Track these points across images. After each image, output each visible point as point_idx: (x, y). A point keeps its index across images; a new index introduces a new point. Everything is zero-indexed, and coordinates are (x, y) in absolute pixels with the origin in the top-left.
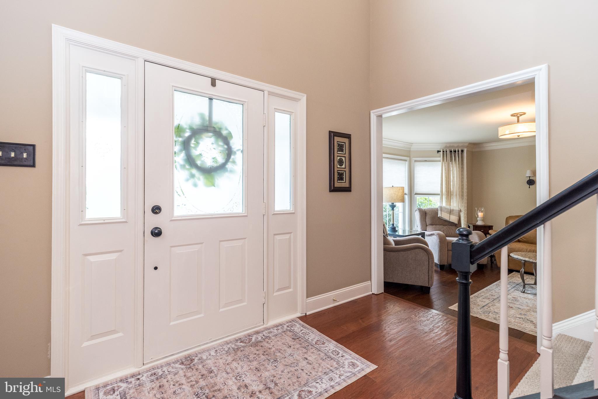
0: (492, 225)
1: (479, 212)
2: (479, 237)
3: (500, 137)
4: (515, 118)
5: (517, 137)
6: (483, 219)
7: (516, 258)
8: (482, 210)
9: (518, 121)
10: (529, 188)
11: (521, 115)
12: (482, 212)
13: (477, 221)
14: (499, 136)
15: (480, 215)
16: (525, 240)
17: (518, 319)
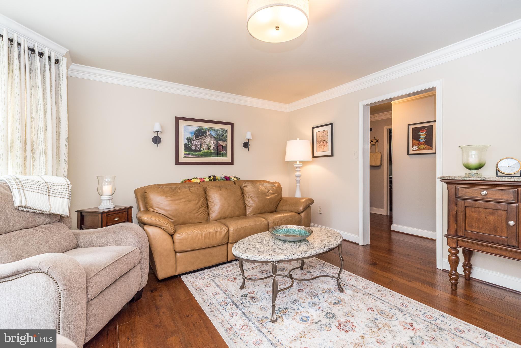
0: (128, 206)
1: (106, 184)
6: (112, 198)
8: (109, 179)
10: (158, 147)
12: (109, 182)
15: (107, 189)
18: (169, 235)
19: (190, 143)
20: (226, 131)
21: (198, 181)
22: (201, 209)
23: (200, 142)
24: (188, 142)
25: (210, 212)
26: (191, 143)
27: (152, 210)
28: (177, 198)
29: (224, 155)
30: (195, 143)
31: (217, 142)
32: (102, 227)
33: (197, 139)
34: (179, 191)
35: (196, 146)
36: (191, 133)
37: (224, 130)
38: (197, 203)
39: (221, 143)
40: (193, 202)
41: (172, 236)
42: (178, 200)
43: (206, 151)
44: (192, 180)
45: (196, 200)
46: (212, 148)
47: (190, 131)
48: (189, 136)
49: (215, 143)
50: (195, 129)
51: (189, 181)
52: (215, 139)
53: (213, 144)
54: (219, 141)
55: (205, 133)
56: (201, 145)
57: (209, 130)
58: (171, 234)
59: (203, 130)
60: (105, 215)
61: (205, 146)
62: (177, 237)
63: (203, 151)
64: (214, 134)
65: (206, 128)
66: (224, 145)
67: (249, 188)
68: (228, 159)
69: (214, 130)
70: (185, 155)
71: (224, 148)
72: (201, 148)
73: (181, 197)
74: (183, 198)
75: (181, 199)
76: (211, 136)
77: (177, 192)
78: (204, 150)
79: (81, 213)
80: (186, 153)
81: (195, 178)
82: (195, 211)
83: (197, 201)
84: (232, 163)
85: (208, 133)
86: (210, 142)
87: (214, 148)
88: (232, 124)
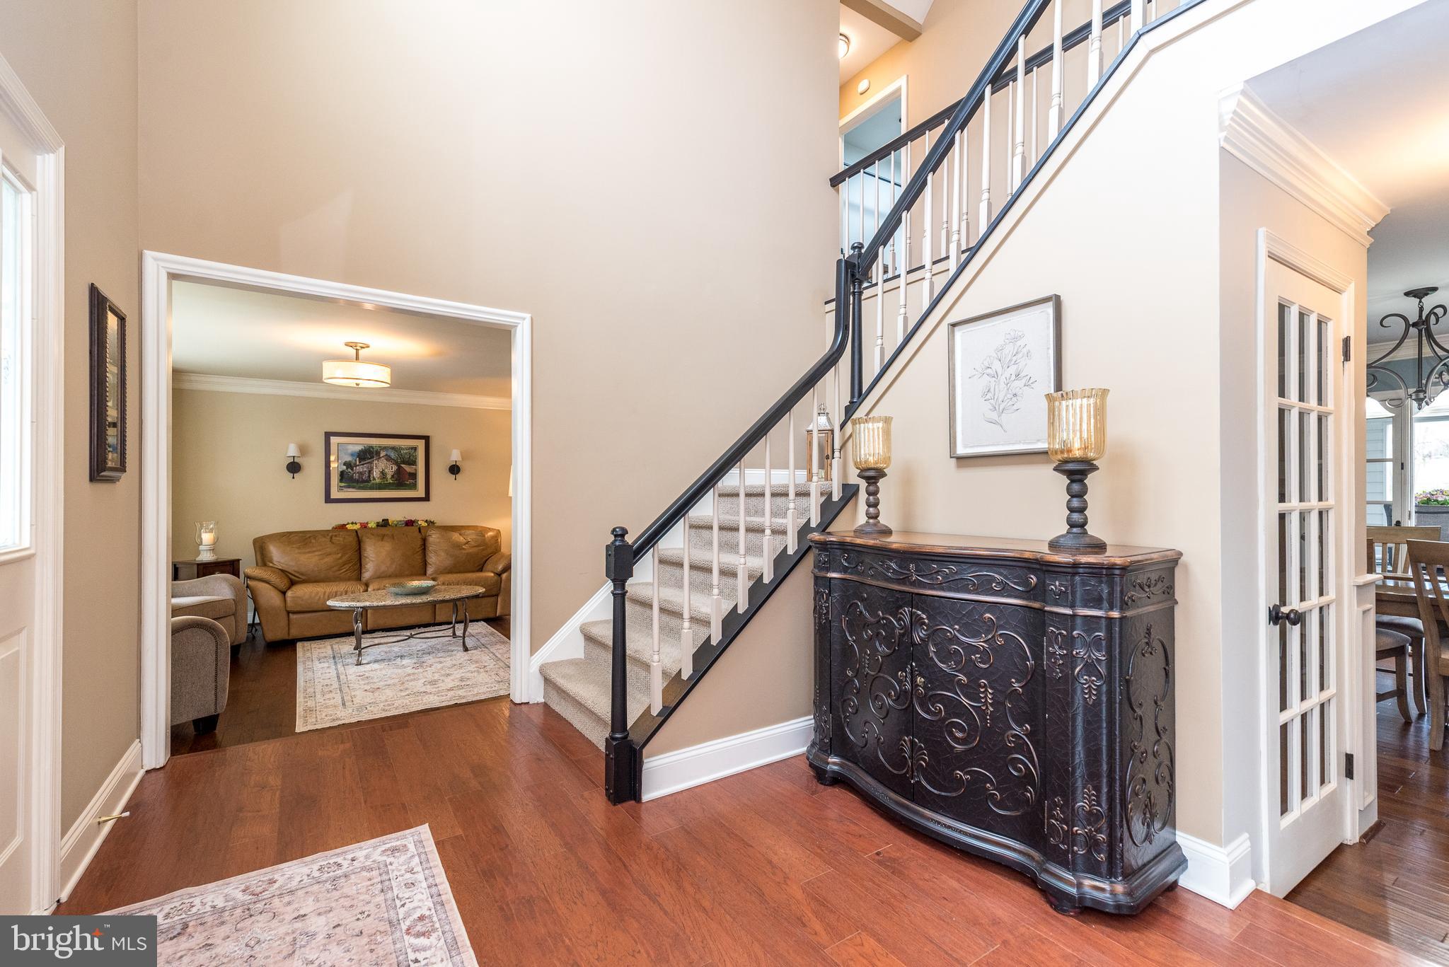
0: (237, 558)
1: (206, 532)
2: (231, 585)
3: (325, 381)
4: (352, 352)
5: (355, 386)
6: (214, 548)
7: (346, 607)
8: (211, 526)
9: (357, 358)
10: (293, 478)
11: (362, 348)
12: (211, 531)
13: (198, 553)
14: (324, 377)
15: (207, 538)
16: (303, 577)
17: (407, 697)
18: (279, 593)
19: (349, 470)
20: (415, 449)
21: (357, 527)
22: (347, 567)
23: (368, 468)
24: (347, 469)
25: (363, 570)
26: (352, 470)
27: (271, 565)
28: (308, 550)
29: (413, 486)
30: (359, 469)
31: (399, 467)
32: (198, 577)
33: (362, 463)
34: (313, 541)
35: (361, 474)
36: (352, 455)
37: (412, 448)
38: (341, 558)
39: (408, 468)
40: (334, 556)
41: (284, 593)
42: (309, 552)
43: (378, 481)
44: (347, 526)
45: (338, 554)
46: (389, 477)
47: (350, 451)
48: (348, 459)
49: (395, 468)
50: (358, 448)
51: (343, 527)
52: (396, 463)
53: (391, 470)
54: (402, 465)
55: (378, 453)
56: (370, 472)
57: (385, 448)
58: (283, 590)
59: (373, 448)
60: (201, 567)
61: (376, 473)
62: (289, 594)
63: (372, 482)
64: (393, 455)
65: (379, 447)
66: (413, 471)
67: (434, 537)
68: (420, 492)
69: (393, 448)
70: (340, 489)
71: (413, 476)
72: (369, 476)
73: (314, 549)
74: (317, 551)
75: (314, 551)
76: (388, 458)
77: (310, 542)
78: (374, 479)
79: (175, 565)
80: (343, 484)
81: (352, 523)
82: (335, 568)
83: (340, 555)
84: (427, 498)
85: (383, 454)
86: (386, 467)
87: (393, 476)
88: (427, 439)
